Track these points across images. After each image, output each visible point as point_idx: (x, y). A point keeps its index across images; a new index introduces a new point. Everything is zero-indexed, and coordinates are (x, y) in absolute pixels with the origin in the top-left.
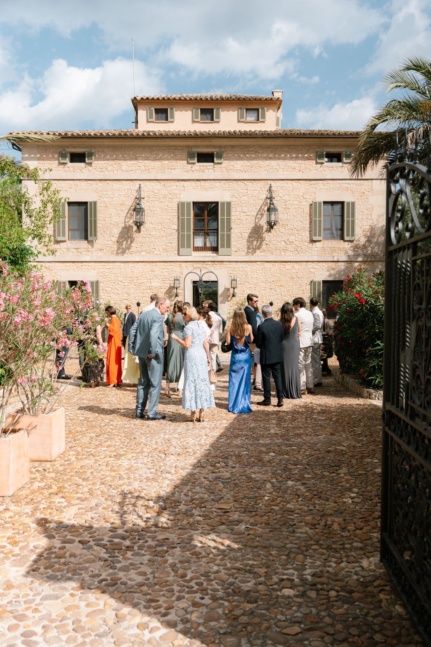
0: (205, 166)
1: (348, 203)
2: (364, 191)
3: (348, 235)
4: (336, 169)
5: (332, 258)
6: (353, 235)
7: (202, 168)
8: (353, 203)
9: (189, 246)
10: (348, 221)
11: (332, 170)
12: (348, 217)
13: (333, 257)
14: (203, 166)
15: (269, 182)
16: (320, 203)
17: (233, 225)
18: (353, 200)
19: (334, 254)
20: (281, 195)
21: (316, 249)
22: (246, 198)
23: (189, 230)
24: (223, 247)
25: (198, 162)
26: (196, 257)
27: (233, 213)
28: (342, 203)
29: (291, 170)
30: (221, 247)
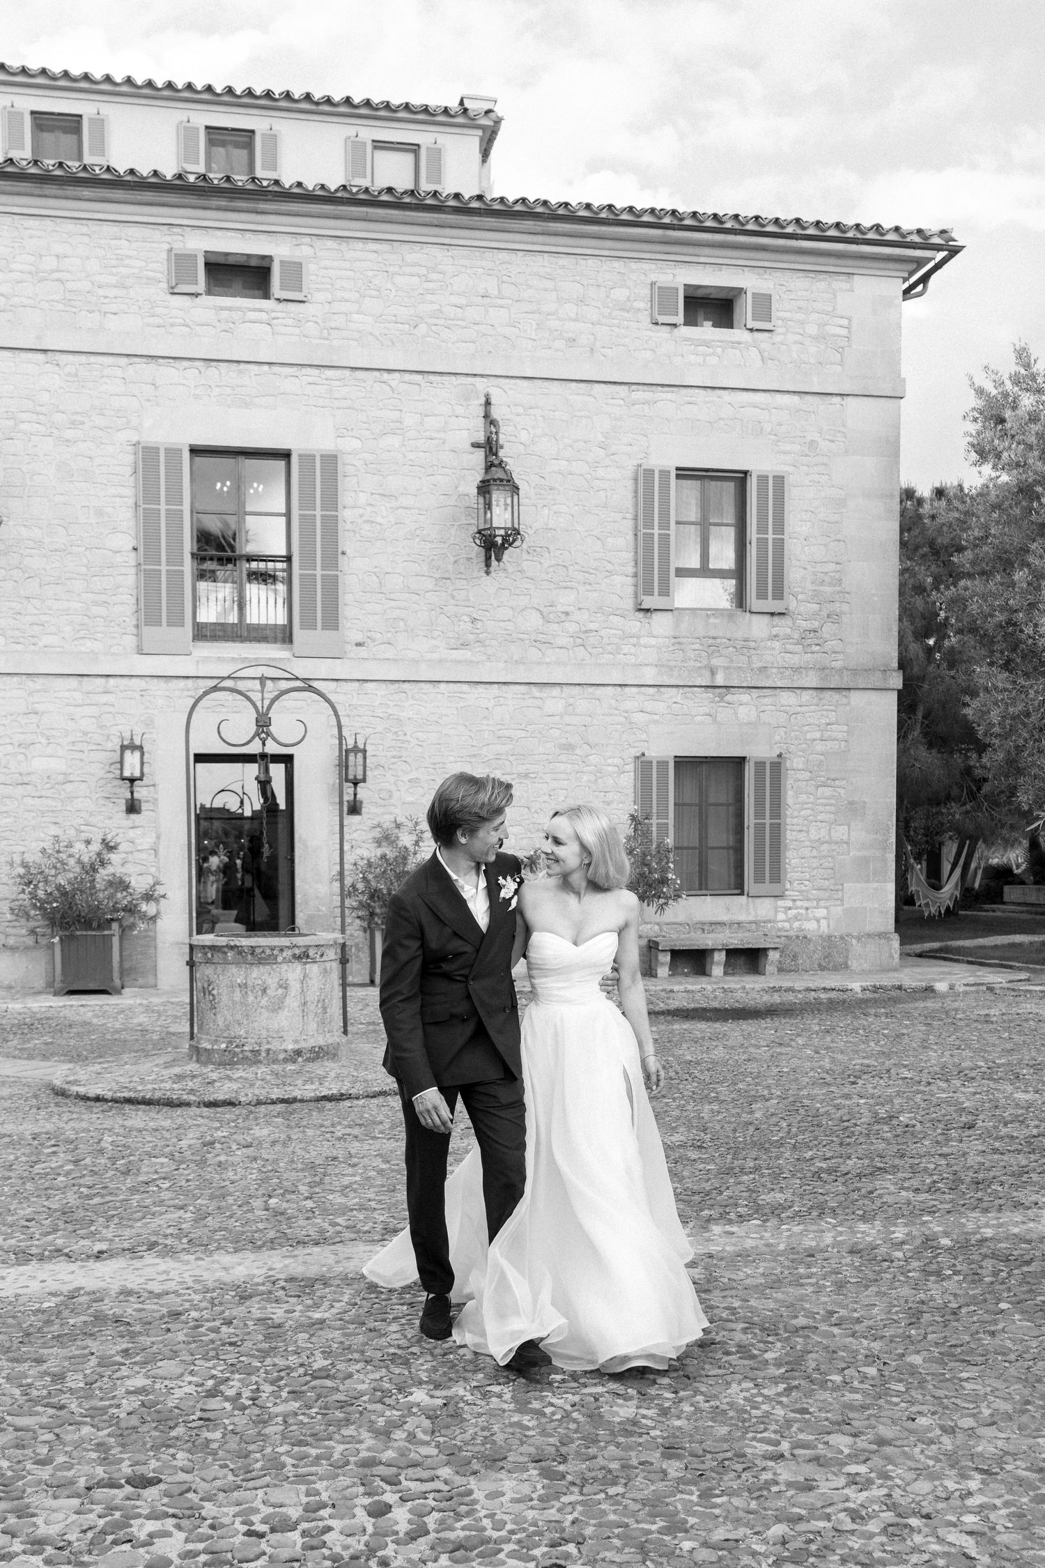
0: (239, 309)
1: (763, 479)
2: (816, 437)
3: (762, 595)
4: (719, 350)
5: (707, 674)
6: (779, 594)
7: (225, 314)
8: (780, 480)
9: (176, 621)
10: (762, 543)
11: (705, 355)
12: (762, 528)
13: (713, 673)
14: (230, 309)
15: (481, 385)
16: (664, 474)
17: (347, 543)
18: (780, 469)
19: (715, 662)
20: (524, 436)
21: (653, 641)
22: (394, 441)
23: (175, 558)
24: (309, 624)
25: (209, 292)
26: (206, 660)
27: (345, 498)
28: (741, 478)
29: (560, 344)
30: (303, 627)
